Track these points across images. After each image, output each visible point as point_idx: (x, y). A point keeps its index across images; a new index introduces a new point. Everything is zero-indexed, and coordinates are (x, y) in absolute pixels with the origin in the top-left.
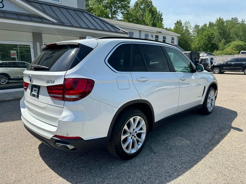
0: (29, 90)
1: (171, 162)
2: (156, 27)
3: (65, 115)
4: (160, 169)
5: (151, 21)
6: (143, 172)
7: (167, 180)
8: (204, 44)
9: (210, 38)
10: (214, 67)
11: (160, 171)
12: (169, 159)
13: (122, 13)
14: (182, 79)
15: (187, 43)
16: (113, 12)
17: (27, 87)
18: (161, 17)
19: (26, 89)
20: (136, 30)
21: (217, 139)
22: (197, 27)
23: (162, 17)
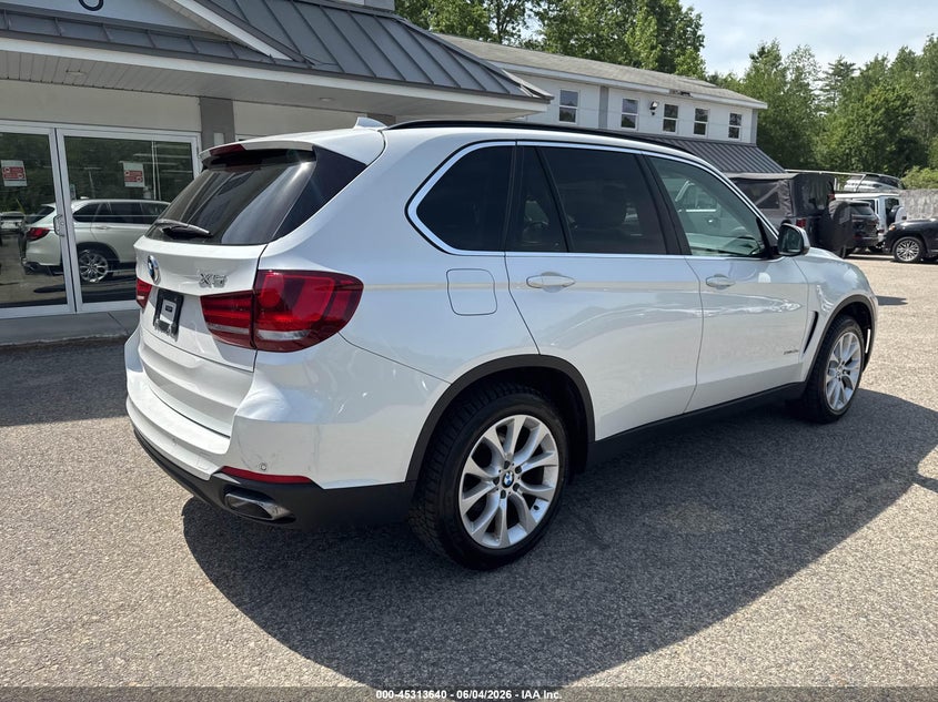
0: (150, 309)
1: (657, 581)
2: (671, 71)
3: (257, 397)
4: (613, 602)
5: (653, 48)
6: (550, 608)
7: (630, 640)
8: (868, 139)
9: (894, 116)
10: (897, 236)
11: (610, 609)
12: (651, 570)
13: (542, 16)
14: (716, 281)
15: (796, 136)
16: (507, 13)
17: (147, 295)
18: (694, 33)
19: (143, 304)
20: (588, 83)
21: (850, 511)
22: (842, 70)
23: (699, 33)
